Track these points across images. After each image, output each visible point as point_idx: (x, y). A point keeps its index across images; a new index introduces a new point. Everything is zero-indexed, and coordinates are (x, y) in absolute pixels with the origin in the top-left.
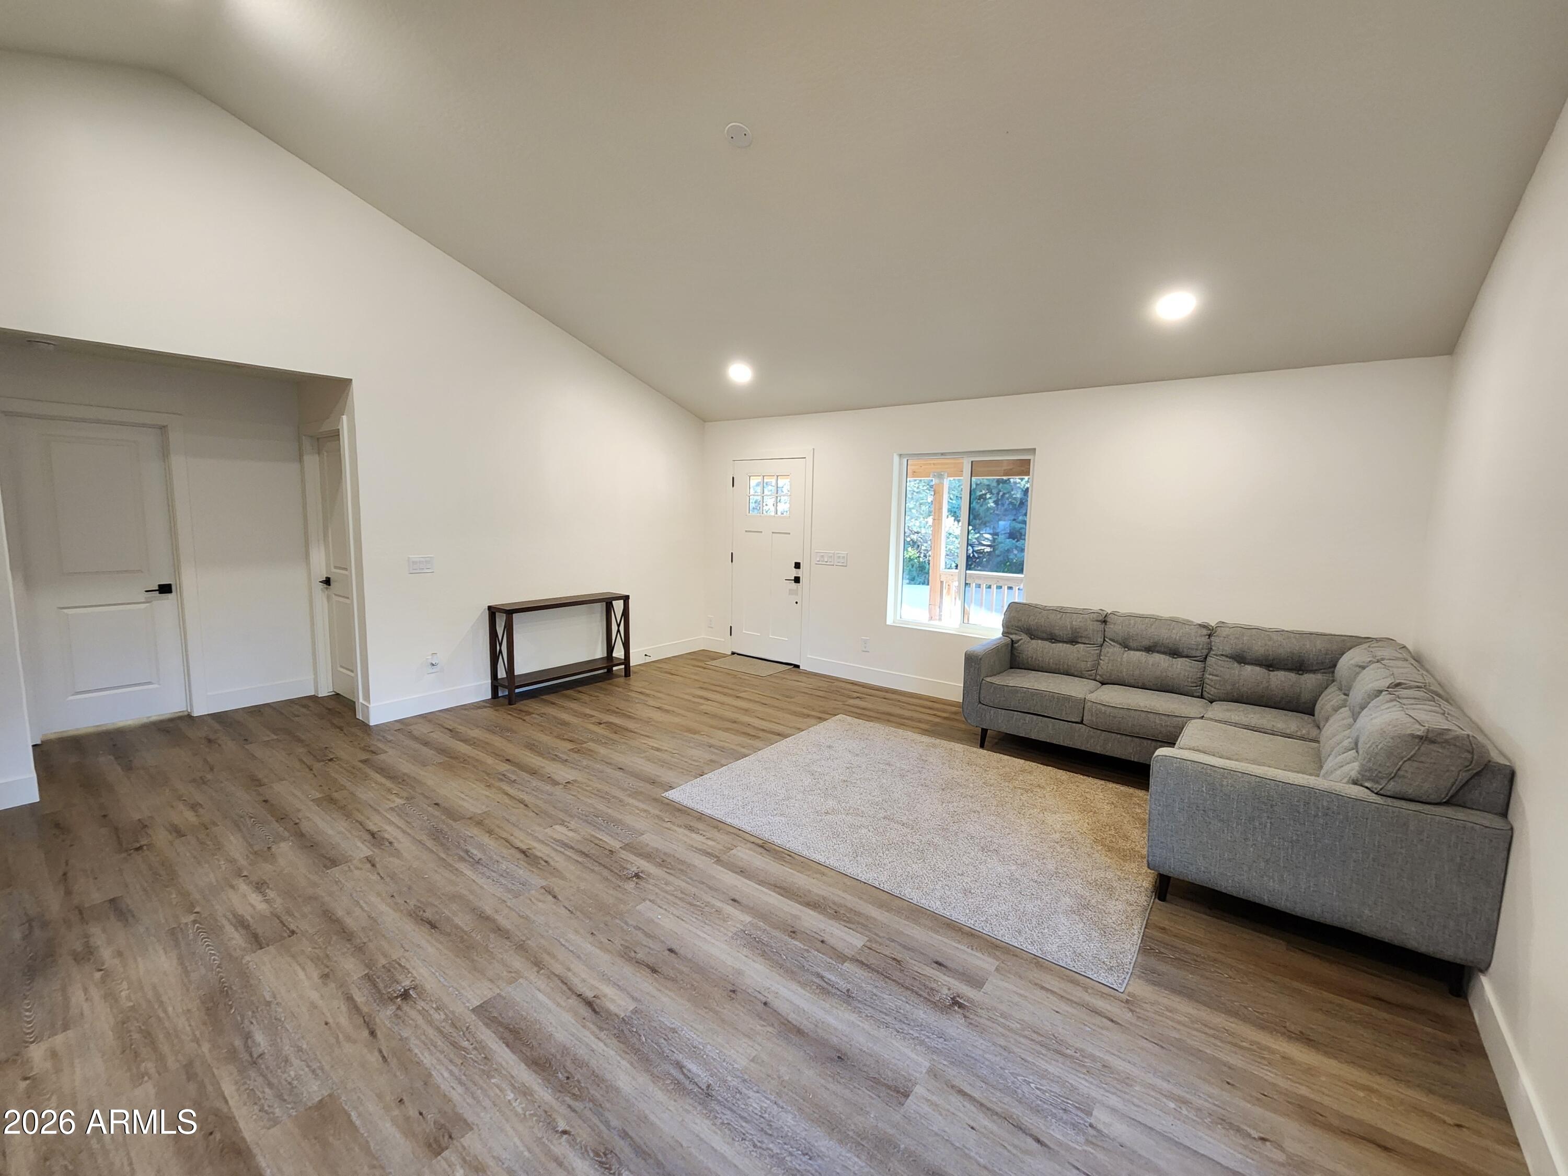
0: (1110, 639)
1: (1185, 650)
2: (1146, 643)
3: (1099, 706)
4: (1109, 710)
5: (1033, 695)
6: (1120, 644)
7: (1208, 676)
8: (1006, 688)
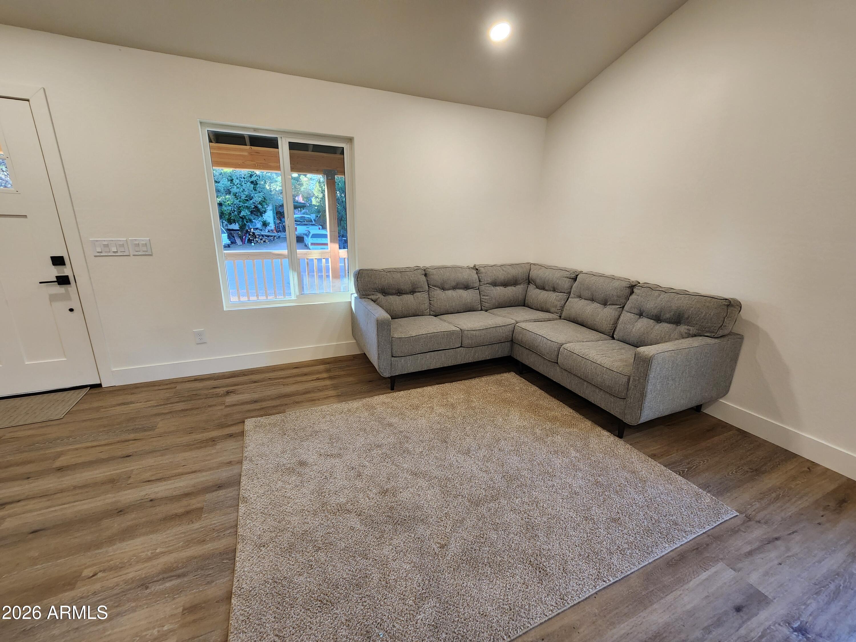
0: (433, 286)
1: (471, 284)
2: (454, 284)
3: (472, 332)
4: (477, 333)
5: (431, 337)
6: (440, 288)
7: (483, 297)
8: (411, 338)
